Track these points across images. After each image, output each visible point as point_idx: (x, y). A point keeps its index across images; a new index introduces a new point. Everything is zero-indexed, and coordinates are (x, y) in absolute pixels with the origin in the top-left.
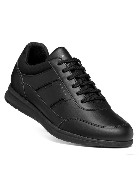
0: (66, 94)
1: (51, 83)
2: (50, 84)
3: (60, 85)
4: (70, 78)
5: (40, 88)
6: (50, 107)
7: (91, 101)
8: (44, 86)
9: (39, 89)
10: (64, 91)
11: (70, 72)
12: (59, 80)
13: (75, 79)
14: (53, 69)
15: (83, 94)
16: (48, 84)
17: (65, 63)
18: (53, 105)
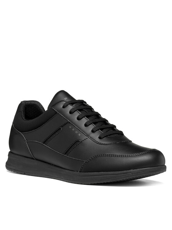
0: (79, 135)
1: (60, 129)
2: (58, 130)
3: (70, 127)
4: (80, 117)
5: (48, 138)
6: (65, 154)
7: (109, 135)
8: (53, 135)
9: (47, 140)
10: (77, 132)
11: (78, 111)
12: (68, 123)
13: (85, 117)
14: (58, 114)
15: (98, 130)
16: (56, 131)
17: (70, 104)
18: (67, 151)
